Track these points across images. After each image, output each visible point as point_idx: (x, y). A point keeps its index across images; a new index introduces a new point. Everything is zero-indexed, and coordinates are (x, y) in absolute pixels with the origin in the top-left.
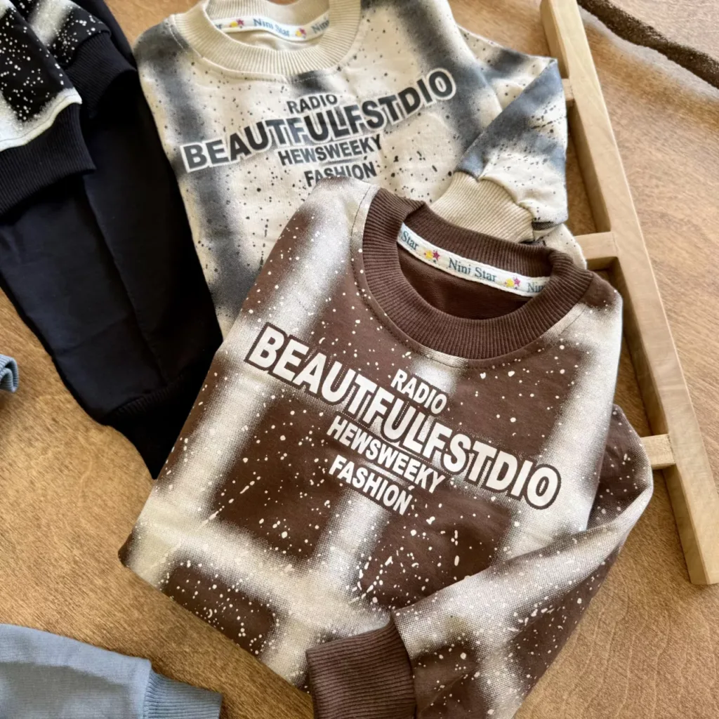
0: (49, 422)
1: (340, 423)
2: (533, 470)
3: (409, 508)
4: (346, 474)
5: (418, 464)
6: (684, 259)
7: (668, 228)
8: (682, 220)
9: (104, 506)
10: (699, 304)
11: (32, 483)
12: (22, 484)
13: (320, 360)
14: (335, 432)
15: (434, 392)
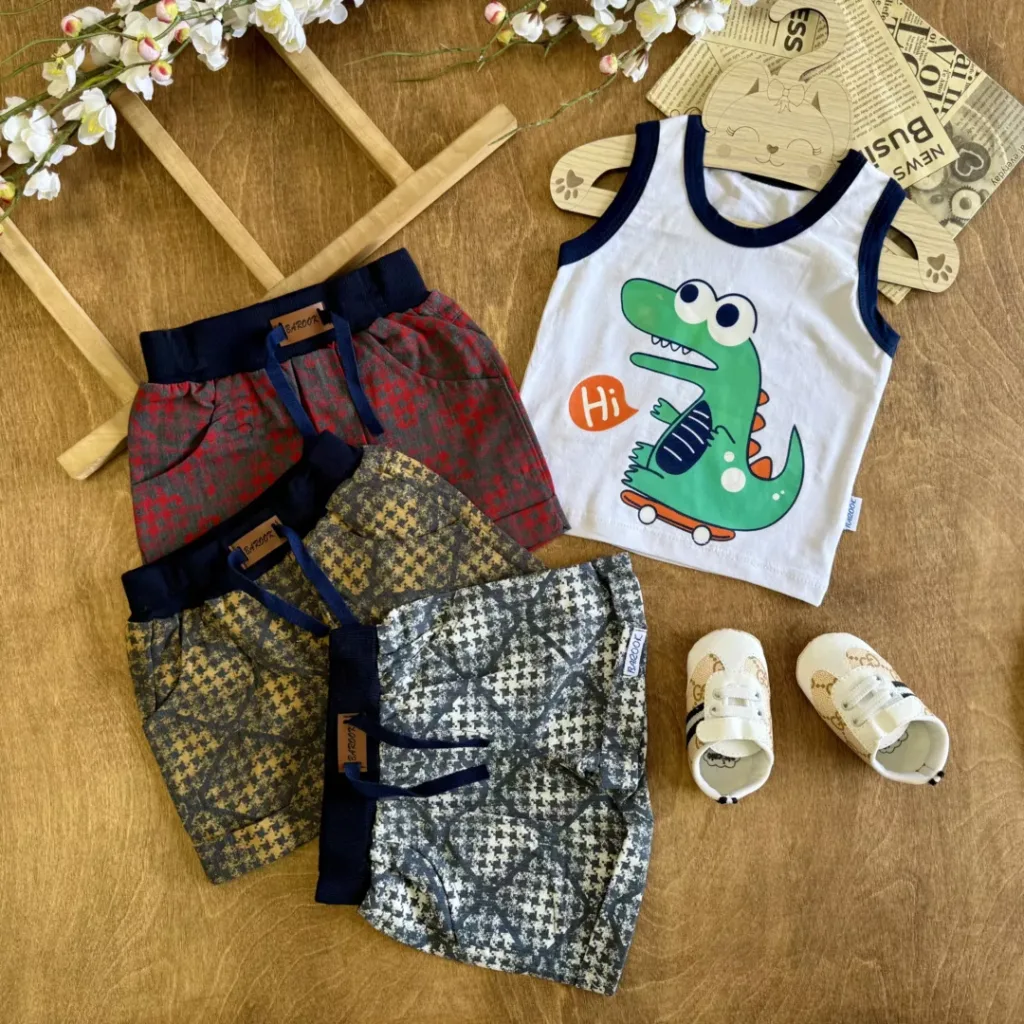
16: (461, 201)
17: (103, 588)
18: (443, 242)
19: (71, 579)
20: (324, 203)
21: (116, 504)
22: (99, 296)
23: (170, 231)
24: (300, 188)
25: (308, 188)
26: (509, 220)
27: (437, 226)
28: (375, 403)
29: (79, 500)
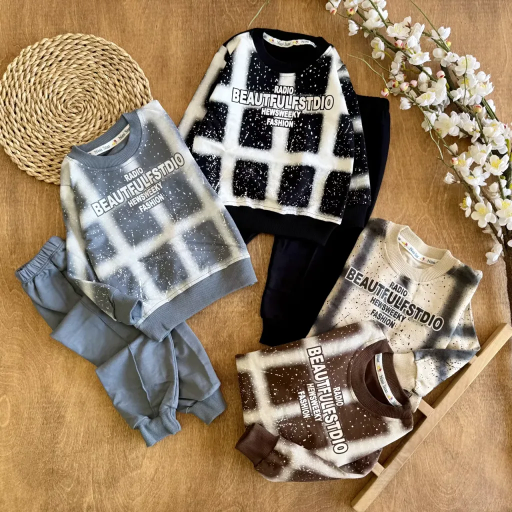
0: (250, 301)
1: (312, 385)
2: (343, 442)
3: (307, 418)
4: (301, 397)
5: (319, 412)
6: (448, 434)
7: (454, 423)
8: (461, 425)
9: (243, 335)
10: (436, 449)
11: (233, 312)
12: (230, 310)
13: (323, 367)
14: (309, 386)
15: (342, 400)
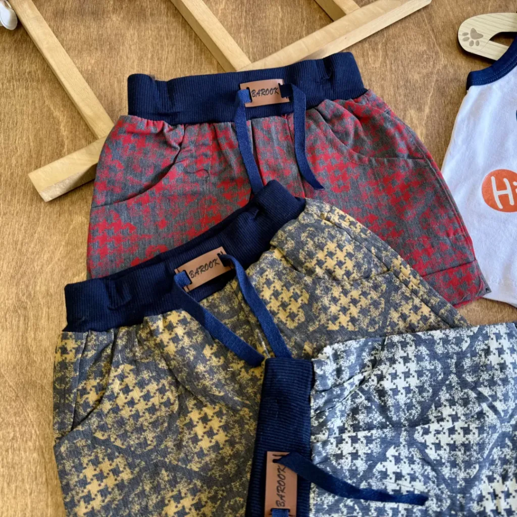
16: (388, 40)
17: (42, 301)
18: (374, 63)
19: (14, 290)
20: (282, 28)
21: (71, 227)
22: (92, 67)
23: (159, 31)
24: (265, 17)
25: (271, 17)
26: (425, 56)
27: (370, 53)
28: (315, 168)
29: (38, 220)
